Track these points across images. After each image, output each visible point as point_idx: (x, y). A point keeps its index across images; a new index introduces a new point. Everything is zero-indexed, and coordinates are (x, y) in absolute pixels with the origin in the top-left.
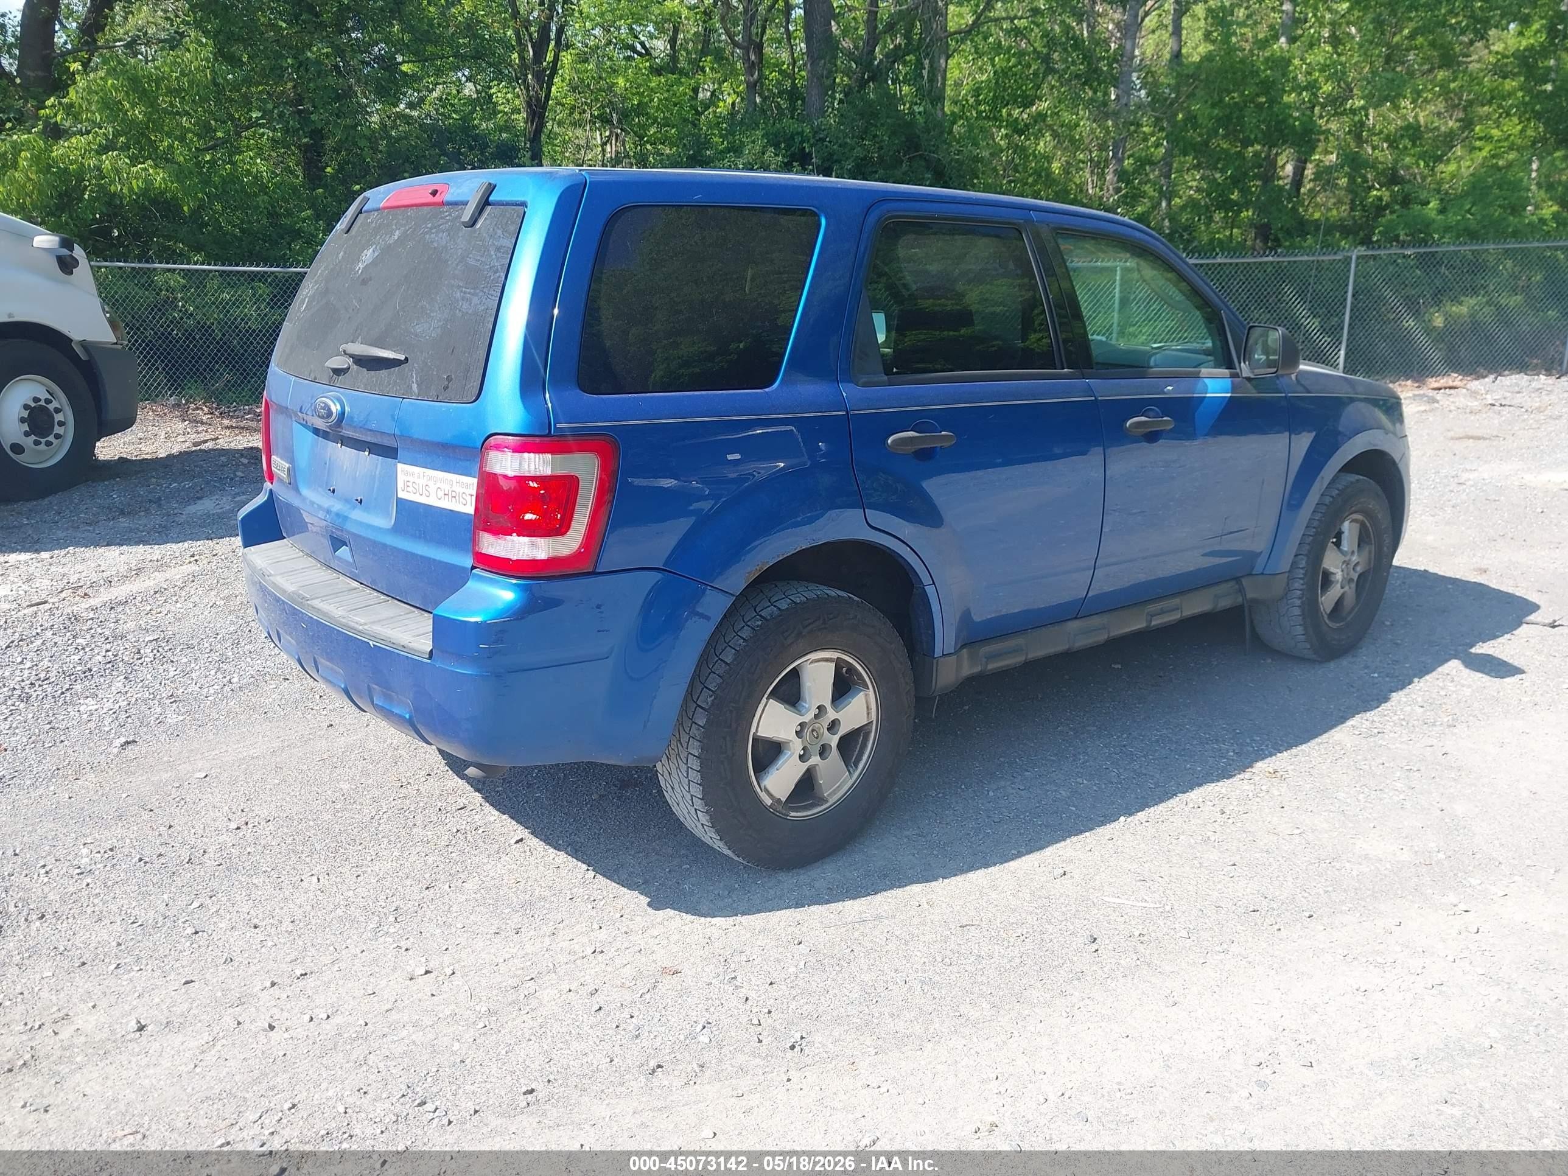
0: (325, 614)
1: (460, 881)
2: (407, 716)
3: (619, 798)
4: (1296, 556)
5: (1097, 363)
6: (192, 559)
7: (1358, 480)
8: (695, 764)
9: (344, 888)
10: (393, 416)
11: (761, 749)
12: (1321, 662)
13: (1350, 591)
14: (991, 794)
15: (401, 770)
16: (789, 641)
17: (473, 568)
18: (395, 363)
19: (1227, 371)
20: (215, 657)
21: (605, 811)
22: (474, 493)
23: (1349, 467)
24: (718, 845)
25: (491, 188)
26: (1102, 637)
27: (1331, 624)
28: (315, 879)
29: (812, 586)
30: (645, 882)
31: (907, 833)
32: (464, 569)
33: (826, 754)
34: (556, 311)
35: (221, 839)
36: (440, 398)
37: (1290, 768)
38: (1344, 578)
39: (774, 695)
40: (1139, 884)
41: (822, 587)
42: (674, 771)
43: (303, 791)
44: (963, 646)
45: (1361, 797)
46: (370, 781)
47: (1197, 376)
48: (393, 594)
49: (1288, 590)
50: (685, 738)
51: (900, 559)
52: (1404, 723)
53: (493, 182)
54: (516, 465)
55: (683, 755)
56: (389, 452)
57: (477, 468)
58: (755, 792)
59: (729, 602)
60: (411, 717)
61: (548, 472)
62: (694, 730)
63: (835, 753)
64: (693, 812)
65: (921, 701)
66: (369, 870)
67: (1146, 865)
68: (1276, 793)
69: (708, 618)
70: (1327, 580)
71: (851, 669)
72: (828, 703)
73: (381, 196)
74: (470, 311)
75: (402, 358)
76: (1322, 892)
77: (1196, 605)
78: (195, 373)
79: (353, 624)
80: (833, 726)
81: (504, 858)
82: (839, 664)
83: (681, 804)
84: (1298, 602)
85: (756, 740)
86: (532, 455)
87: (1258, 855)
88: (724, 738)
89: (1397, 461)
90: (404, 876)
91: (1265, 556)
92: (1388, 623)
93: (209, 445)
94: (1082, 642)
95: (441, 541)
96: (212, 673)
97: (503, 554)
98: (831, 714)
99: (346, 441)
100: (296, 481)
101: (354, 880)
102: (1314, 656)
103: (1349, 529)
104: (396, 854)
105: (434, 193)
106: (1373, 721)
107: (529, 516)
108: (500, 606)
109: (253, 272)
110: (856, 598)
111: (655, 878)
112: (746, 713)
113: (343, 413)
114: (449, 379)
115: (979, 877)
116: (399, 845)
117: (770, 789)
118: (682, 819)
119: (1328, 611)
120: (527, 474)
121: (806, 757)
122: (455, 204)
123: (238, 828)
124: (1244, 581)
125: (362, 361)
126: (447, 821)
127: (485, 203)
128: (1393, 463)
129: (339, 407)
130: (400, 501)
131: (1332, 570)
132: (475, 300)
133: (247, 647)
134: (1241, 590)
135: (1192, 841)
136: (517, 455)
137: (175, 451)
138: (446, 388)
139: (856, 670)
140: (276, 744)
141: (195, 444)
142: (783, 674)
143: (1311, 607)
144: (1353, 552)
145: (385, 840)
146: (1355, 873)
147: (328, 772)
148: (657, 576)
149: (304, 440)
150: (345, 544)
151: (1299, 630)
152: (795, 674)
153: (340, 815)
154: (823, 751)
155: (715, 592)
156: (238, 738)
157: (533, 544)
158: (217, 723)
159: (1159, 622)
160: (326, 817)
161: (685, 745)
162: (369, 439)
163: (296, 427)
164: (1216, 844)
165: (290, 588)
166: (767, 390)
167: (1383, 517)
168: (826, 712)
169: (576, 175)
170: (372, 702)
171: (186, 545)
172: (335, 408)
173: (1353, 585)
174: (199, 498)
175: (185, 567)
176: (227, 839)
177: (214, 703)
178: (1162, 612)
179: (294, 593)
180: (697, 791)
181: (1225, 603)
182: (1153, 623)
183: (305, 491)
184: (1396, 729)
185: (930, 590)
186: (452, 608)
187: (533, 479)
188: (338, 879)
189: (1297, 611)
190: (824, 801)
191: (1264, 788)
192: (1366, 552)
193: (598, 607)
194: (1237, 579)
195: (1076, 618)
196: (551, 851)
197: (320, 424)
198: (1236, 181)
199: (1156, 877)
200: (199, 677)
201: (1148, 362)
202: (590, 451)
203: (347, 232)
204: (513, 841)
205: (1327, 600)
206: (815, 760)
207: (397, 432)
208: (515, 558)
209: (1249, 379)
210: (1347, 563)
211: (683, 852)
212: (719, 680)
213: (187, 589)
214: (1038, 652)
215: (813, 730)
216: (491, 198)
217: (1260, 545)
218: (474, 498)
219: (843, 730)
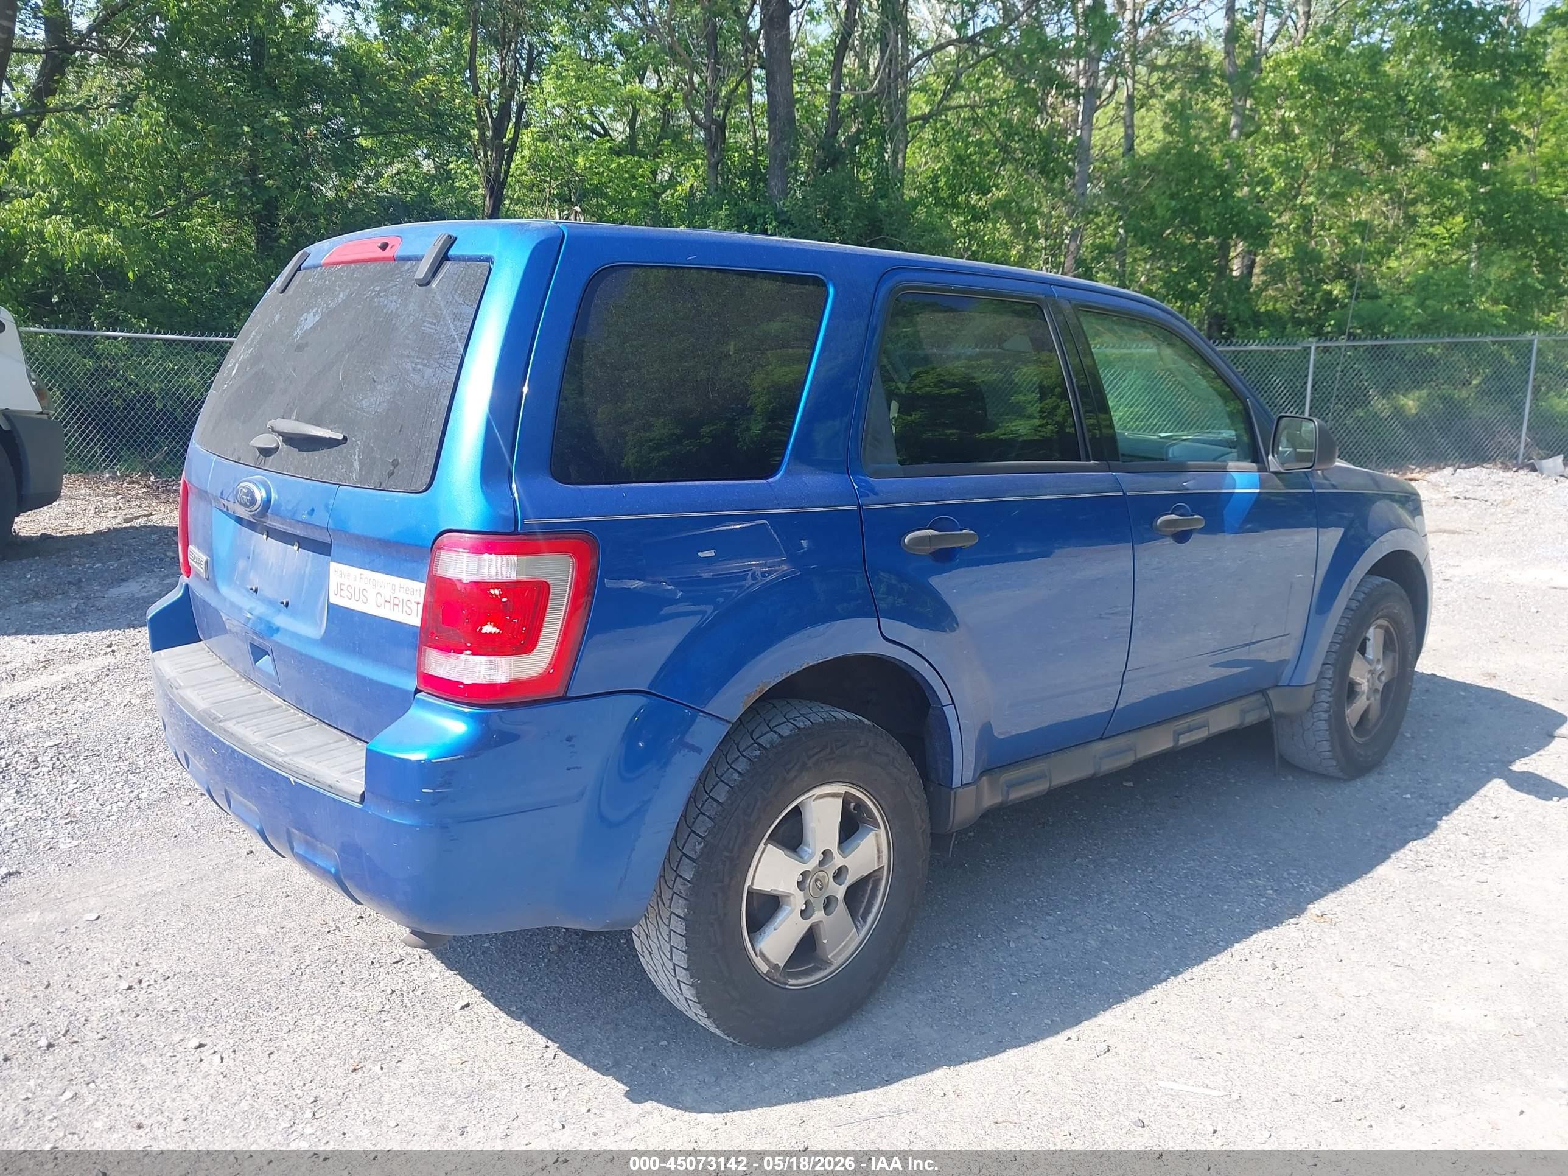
0: (240, 740)
1: (395, 1060)
2: (333, 870)
3: (582, 950)
4: (1324, 664)
5: (1123, 455)
6: (109, 650)
7: (1383, 583)
8: (679, 926)
9: (252, 1070)
10: (327, 506)
11: (755, 903)
12: (1345, 781)
13: (1376, 700)
14: (1012, 945)
15: (329, 910)
16: (792, 774)
17: (417, 691)
18: (331, 443)
19: (1254, 465)
20: (124, 766)
21: (566, 968)
22: (422, 601)
23: (1375, 570)
24: (704, 1021)
25: (451, 241)
26: (1128, 759)
27: (1357, 739)
28: (217, 1058)
29: (816, 707)
30: (617, 1064)
31: (921, 997)
32: (405, 692)
33: (831, 908)
34: (525, 389)
35: (108, 1002)
36: (384, 486)
37: (1338, 909)
38: (1370, 689)
39: (774, 839)
40: (1196, 1062)
41: (828, 708)
42: (653, 934)
43: (212, 937)
44: (982, 774)
45: (1425, 946)
46: (293, 925)
47: (1224, 470)
48: (323, 715)
49: (1315, 701)
50: (667, 895)
51: (916, 676)
52: (1452, 855)
53: (454, 234)
54: (474, 567)
55: (665, 914)
56: (322, 548)
57: (425, 571)
58: (750, 959)
59: (725, 729)
60: (337, 871)
61: (513, 576)
62: (679, 886)
63: (841, 907)
64: (675, 983)
65: (938, 839)
66: (285, 1044)
67: (1199, 1037)
68: (1329, 941)
69: (698, 750)
70: (1351, 690)
71: (860, 805)
72: (834, 846)
73: (322, 251)
74: (423, 384)
75: (340, 437)
76: (1409, 1074)
77: (1223, 720)
78: (132, 445)
79: (271, 755)
80: (839, 874)
81: (448, 1029)
82: (847, 799)
83: (661, 973)
84: (1325, 716)
85: (750, 893)
86: (493, 556)
87: (1326, 1024)
88: (715, 895)
89: (1421, 562)
90: (327, 1053)
91: (1292, 665)
92: (1408, 735)
93: (141, 522)
94: (1109, 766)
95: (379, 658)
96: (119, 786)
97: (453, 677)
98: (838, 861)
99: (271, 533)
100: (214, 576)
101: (266, 1059)
102: (1341, 775)
103: (1374, 635)
104: (319, 1022)
105: (384, 247)
106: (1418, 852)
107: (489, 629)
108: (447, 740)
109: (196, 342)
110: (867, 722)
111: (627, 1058)
112: (741, 862)
113: (269, 500)
114: (395, 464)
115: (1011, 1057)
116: (322, 1010)
117: (765, 953)
118: (660, 988)
119: (1354, 725)
120: (486, 579)
121: (808, 913)
122: (408, 259)
123: (130, 988)
124: (1271, 693)
125: (291, 440)
126: (381, 978)
127: (444, 257)
128: (1417, 564)
129: (264, 494)
130: (331, 608)
131: (1358, 680)
132: (428, 372)
133: (162, 755)
134: (1268, 704)
135: (1248, 1005)
136: (475, 557)
137: (103, 527)
138: (391, 474)
139: (866, 806)
140: (185, 876)
141: (126, 521)
142: (784, 814)
143: (1337, 719)
144: (1378, 661)
145: (307, 1004)
146: (1439, 1047)
147: (244, 912)
148: (641, 701)
149: (225, 532)
150: (267, 653)
151: (1326, 746)
152: (797, 810)
153: (254, 969)
154: (828, 904)
155: (707, 720)
156: (141, 868)
157: (491, 665)
158: (117, 849)
159: (1186, 741)
160: (237, 972)
161: (667, 903)
162: (298, 532)
163: (216, 513)
164: (1275, 1009)
165: (201, 705)
166: (770, 480)
167: (1407, 619)
168: (832, 858)
169: (552, 227)
170: (292, 850)
171: (104, 634)
172: (260, 495)
173: (1378, 696)
174: (124, 580)
175: (100, 659)
176: (115, 1002)
177: (116, 825)
178: (1190, 730)
179: (204, 711)
180: (680, 959)
181: (1251, 718)
182: (1181, 742)
183: (224, 589)
184: (1445, 862)
185: (949, 711)
186: (388, 743)
187: (497, 585)
188: (246, 1058)
189: (1323, 726)
190: (830, 964)
191: (1315, 935)
192: (1390, 661)
193: (569, 739)
194: (1263, 692)
195: (1101, 739)
196: (504, 1018)
197: (243, 512)
198: (1192, 272)
199: (1213, 1053)
200: (102, 791)
201: (1167, 453)
202: (566, 552)
203: (283, 291)
204: (458, 1007)
205: (1353, 713)
206: (819, 915)
207: (331, 525)
208: (467, 682)
209: (1276, 473)
210: (1372, 672)
211: (659, 1023)
212: (710, 824)
213: (100, 684)
214: (1060, 779)
215: (817, 880)
216: (451, 253)
217: (1288, 652)
218: (421, 607)
219: (850, 879)
